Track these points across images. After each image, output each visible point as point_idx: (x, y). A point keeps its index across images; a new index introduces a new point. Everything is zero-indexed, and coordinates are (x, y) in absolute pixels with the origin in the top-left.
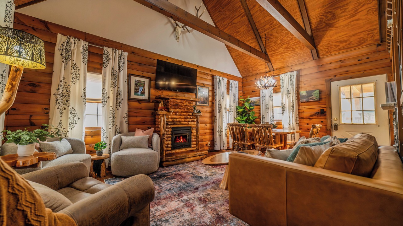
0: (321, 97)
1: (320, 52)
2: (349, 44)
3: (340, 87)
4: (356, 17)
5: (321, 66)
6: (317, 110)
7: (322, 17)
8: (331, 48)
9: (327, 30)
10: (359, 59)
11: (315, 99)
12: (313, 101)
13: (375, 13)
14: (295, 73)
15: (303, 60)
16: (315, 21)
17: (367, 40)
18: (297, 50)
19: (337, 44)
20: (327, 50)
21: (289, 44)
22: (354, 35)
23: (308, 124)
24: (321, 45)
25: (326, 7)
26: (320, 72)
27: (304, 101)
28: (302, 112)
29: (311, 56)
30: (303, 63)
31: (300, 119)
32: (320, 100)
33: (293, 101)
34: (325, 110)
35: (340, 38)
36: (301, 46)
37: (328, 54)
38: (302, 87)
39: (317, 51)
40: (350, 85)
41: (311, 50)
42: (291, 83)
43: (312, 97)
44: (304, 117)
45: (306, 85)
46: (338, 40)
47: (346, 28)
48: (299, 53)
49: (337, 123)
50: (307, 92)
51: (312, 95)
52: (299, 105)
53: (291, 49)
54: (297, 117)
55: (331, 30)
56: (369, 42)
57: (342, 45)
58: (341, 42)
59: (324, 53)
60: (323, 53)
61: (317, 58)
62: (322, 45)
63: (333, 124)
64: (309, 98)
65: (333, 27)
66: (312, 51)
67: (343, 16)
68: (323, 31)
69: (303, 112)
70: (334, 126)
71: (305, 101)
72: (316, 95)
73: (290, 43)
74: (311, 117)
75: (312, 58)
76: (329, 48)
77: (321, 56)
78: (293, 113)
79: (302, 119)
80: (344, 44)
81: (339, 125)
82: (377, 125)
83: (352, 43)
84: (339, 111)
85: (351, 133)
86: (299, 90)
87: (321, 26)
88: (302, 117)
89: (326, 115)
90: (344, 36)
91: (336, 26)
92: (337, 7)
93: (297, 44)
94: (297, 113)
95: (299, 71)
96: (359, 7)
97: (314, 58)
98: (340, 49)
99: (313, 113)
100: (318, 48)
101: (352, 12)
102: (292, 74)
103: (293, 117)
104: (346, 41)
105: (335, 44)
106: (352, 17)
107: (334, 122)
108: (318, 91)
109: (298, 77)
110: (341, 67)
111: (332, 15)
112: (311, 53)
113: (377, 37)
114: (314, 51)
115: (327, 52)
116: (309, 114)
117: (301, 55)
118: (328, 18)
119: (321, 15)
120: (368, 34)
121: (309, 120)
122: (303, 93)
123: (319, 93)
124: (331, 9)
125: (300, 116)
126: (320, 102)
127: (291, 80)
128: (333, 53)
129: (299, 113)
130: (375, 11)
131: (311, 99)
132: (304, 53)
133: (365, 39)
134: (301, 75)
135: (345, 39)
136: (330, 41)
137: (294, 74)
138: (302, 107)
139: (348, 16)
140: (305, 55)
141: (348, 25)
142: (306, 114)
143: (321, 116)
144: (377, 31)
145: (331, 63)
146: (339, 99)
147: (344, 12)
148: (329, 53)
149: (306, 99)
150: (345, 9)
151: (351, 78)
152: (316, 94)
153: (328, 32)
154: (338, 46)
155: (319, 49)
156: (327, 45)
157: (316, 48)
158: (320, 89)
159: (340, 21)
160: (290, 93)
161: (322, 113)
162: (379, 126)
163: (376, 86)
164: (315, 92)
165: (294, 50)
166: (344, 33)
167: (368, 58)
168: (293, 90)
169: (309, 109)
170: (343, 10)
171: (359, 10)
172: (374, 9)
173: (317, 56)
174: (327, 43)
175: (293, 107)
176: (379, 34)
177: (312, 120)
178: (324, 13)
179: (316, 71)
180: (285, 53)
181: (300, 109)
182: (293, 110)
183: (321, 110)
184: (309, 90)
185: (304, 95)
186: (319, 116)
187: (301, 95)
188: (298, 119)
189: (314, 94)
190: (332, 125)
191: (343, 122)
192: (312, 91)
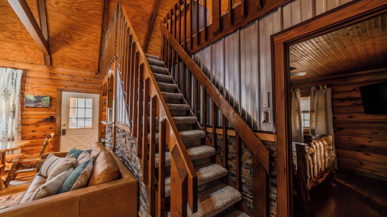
0: (51, 104)
1: (53, 61)
2: (79, 65)
3: (70, 98)
4: (86, 49)
5: (54, 74)
6: (46, 117)
7: (61, 32)
8: (65, 61)
9: (64, 46)
10: (85, 79)
11: (44, 106)
12: (42, 107)
13: (97, 52)
14: (20, 73)
15: (32, 61)
16: (54, 31)
17: (91, 67)
18: (26, 47)
19: (71, 61)
20: (61, 62)
21: (15, 35)
22: (84, 60)
23: (33, 131)
24: (55, 54)
25: (65, 26)
26: (52, 79)
27: (30, 106)
28: (26, 118)
29: (43, 60)
30: (32, 64)
31: (24, 126)
32: (50, 106)
33: (14, 105)
34: (55, 117)
35: (73, 57)
36: (32, 45)
37: (61, 65)
38: (28, 90)
39: (51, 59)
40: (78, 97)
41: (44, 55)
42: (12, 82)
43: (42, 103)
44: (29, 124)
45: (34, 89)
46: (71, 57)
47: (79, 52)
48: (28, 51)
49: (65, 129)
50: (35, 97)
51: (42, 100)
52: (22, 110)
53: (17, 42)
54: (19, 124)
55: (67, 47)
56: (92, 69)
57: (73, 63)
58: (74, 61)
59: (58, 63)
60: (56, 63)
61: (50, 65)
62: (57, 55)
63: (62, 130)
64: (38, 104)
65: (69, 45)
66: (46, 56)
67: (78, 42)
68: (60, 44)
69: (29, 118)
70: (63, 131)
71: (32, 106)
72: (46, 102)
73: (17, 34)
74: (38, 124)
75: (43, 63)
76: (63, 61)
77: (55, 64)
78: (13, 120)
79: (26, 126)
80: (75, 63)
81: (67, 130)
82: (93, 128)
83: (82, 65)
84: (68, 118)
85: (76, 136)
86: (24, 92)
87: (59, 39)
88: (26, 123)
89: (55, 121)
90: (76, 57)
91: (73, 46)
92: (75, 33)
93: (27, 41)
94: (20, 120)
95: (25, 71)
96: (90, 43)
97: (47, 64)
98: (72, 66)
99: (41, 120)
100: (52, 56)
101: (85, 43)
102: (15, 73)
103: (12, 124)
104: (77, 62)
105: (69, 60)
106: (84, 47)
107: (63, 128)
108: (48, 98)
109: (24, 78)
110: (71, 80)
111: (70, 36)
112: (43, 57)
113: (97, 68)
114: (48, 57)
115: (60, 63)
116: (36, 120)
117: (31, 55)
118: (66, 36)
119: (61, 30)
120: (92, 64)
121: (36, 127)
122: (30, 96)
123: (49, 100)
124: (70, 31)
125: (24, 123)
126: (50, 108)
127: (13, 79)
128: (65, 66)
129: (22, 118)
130: (98, 51)
131: (40, 104)
132: (35, 54)
133: (90, 66)
134: (28, 75)
135: (77, 60)
136: (64, 55)
137: (18, 73)
138: (27, 112)
139: (82, 45)
140: (36, 56)
141: (81, 51)
142: (32, 121)
143: (50, 122)
144: (97, 64)
145: (63, 75)
146: (68, 108)
147: (79, 40)
148: (63, 65)
149: (33, 104)
150: (81, 38)
151: (79, 92)
152: (46, 100)
153: (64, 47)
154: (71, 62)
155: (53, 58)
156: (61, 57)
157: (50, 55)
158: (52, 96)
159: (75, 44)
160: (10, 95)
161: (52, 119)
162: (93, 129)
163: (93, 101)
164: (45, 98)
165: (22, 45)
166: (77, 55)
167: (90, 80)
168: (15, 91)
169: (35, 115)
170: (79, 38)
171: (89, 45)
172: (98, 50)
173: (50, 63)
174: (62, 56)
175: (14, 112)
176: (97, 66)
177: (39, 127)
178: (64, 30)
179: (48, 77)
180: (5, 42)
181: (24, 114)
182: (14, 115)
183: (50, 116)
184: (38, 95)
185: (31, 100)
186: (48, 123)
187: (26, 99)
188: (20, 126)
189: (44, 100)
190: (60, 131)
191: (70, 127)
192: (42, 96)
